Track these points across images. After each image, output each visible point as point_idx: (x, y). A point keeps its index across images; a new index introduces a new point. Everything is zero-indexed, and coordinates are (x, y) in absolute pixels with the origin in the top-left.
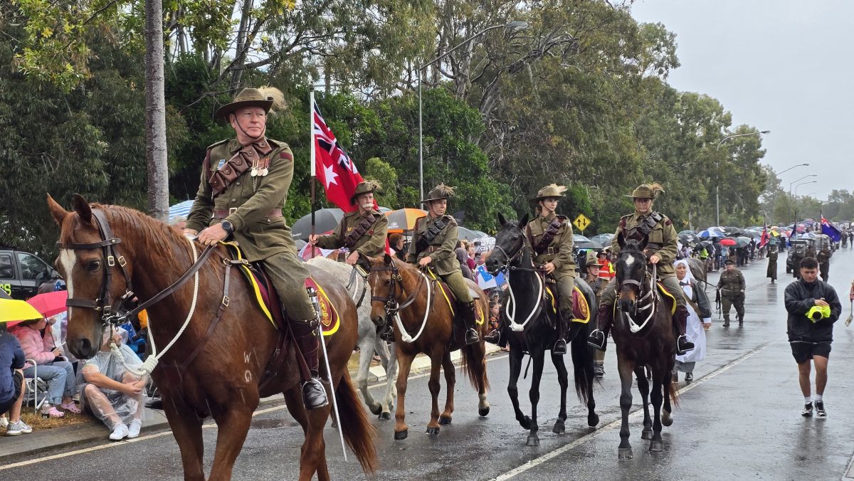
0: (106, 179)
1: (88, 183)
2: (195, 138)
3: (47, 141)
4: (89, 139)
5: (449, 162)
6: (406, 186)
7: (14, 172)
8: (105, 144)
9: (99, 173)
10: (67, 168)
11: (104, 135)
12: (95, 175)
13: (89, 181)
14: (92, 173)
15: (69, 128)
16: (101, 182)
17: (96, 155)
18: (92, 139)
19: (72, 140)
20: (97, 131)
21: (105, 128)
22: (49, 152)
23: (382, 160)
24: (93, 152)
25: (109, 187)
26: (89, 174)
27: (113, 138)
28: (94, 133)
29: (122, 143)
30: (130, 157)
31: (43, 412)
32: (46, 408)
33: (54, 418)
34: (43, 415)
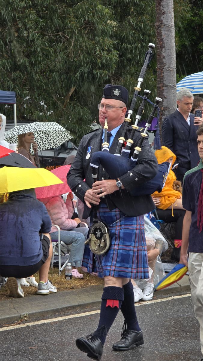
0: (115, 56)
1: (99, 60)
2: (195, 15)
3: (63, 22)
4: (100, 18)
7: (34, 51)
8: (114, 23)
9: (109, 51)
10: (81, 46)
11: (113, 14)
12: (105, 53)
13: (100, 58)
14: (103, 50)
15: (82, 8)
16: (111, 59)
17: (106, 34)
18: (102, 18)
19: (85, 20)
20: (107, 11)
21: (115, 7)
22: (64, 33)
24: (103, 31)
25: (118, 64)
26: (100, 52)
27: (121, 17)
28: (104, 13)
29: (129, 22)
30: (137, 35)
31: (66, 274)
32: (69, 270)
33: (76, 278)
34: (66, 276)
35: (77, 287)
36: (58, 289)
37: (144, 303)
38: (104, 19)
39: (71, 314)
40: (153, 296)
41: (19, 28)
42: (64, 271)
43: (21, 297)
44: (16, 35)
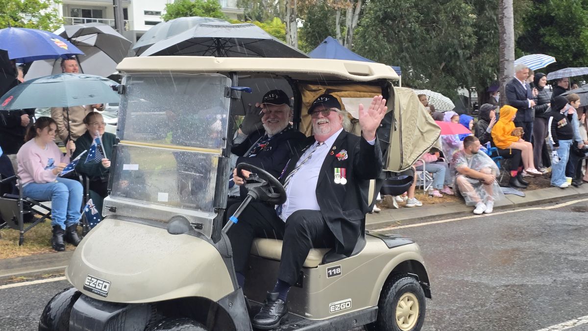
0: (474, 40)
1: (463, 43)
2: (537, 8)
3: (436, 16)
4: (464, 13)
7: (415, 38)
8: (475, 16)
9: (470, 36)
10: (449, 33)
11: (473, 10)
12: (467, 38)
13: (464, 41)
14: (466, 36)
15: (451, 6)
16: (471, 42)
17: (468, 24)
19: (452, 15)
20: (469, 8)
21: (474, 4)
22: (437, 24)
24: (466, 22)
25: (476, 45)
26: (463, 37)
27: (479, 12)
28: (467, 9)
29: (485, 14)
30: (491, 24)
31: (429, 193)
32: (431, 191)
33: (436, 197)
34: (429, 195)
35: (437, 203)
36: (423, 203)
37: (486, 215)
38: (466, 13)
39: (431, 221)
40: (493, 210)
41: (405, 22)
42: (427, 192)
43: (396, 208)
44: (403, 26)
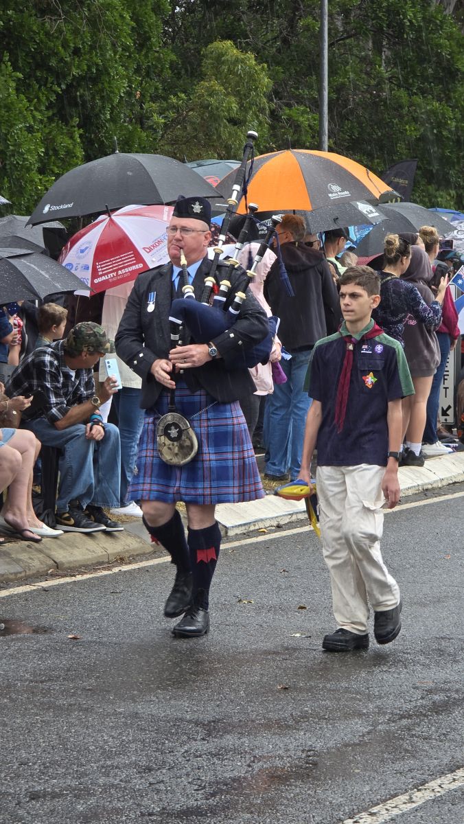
5: (386, 53)
6: (289, 106)
23: (238, 46)
